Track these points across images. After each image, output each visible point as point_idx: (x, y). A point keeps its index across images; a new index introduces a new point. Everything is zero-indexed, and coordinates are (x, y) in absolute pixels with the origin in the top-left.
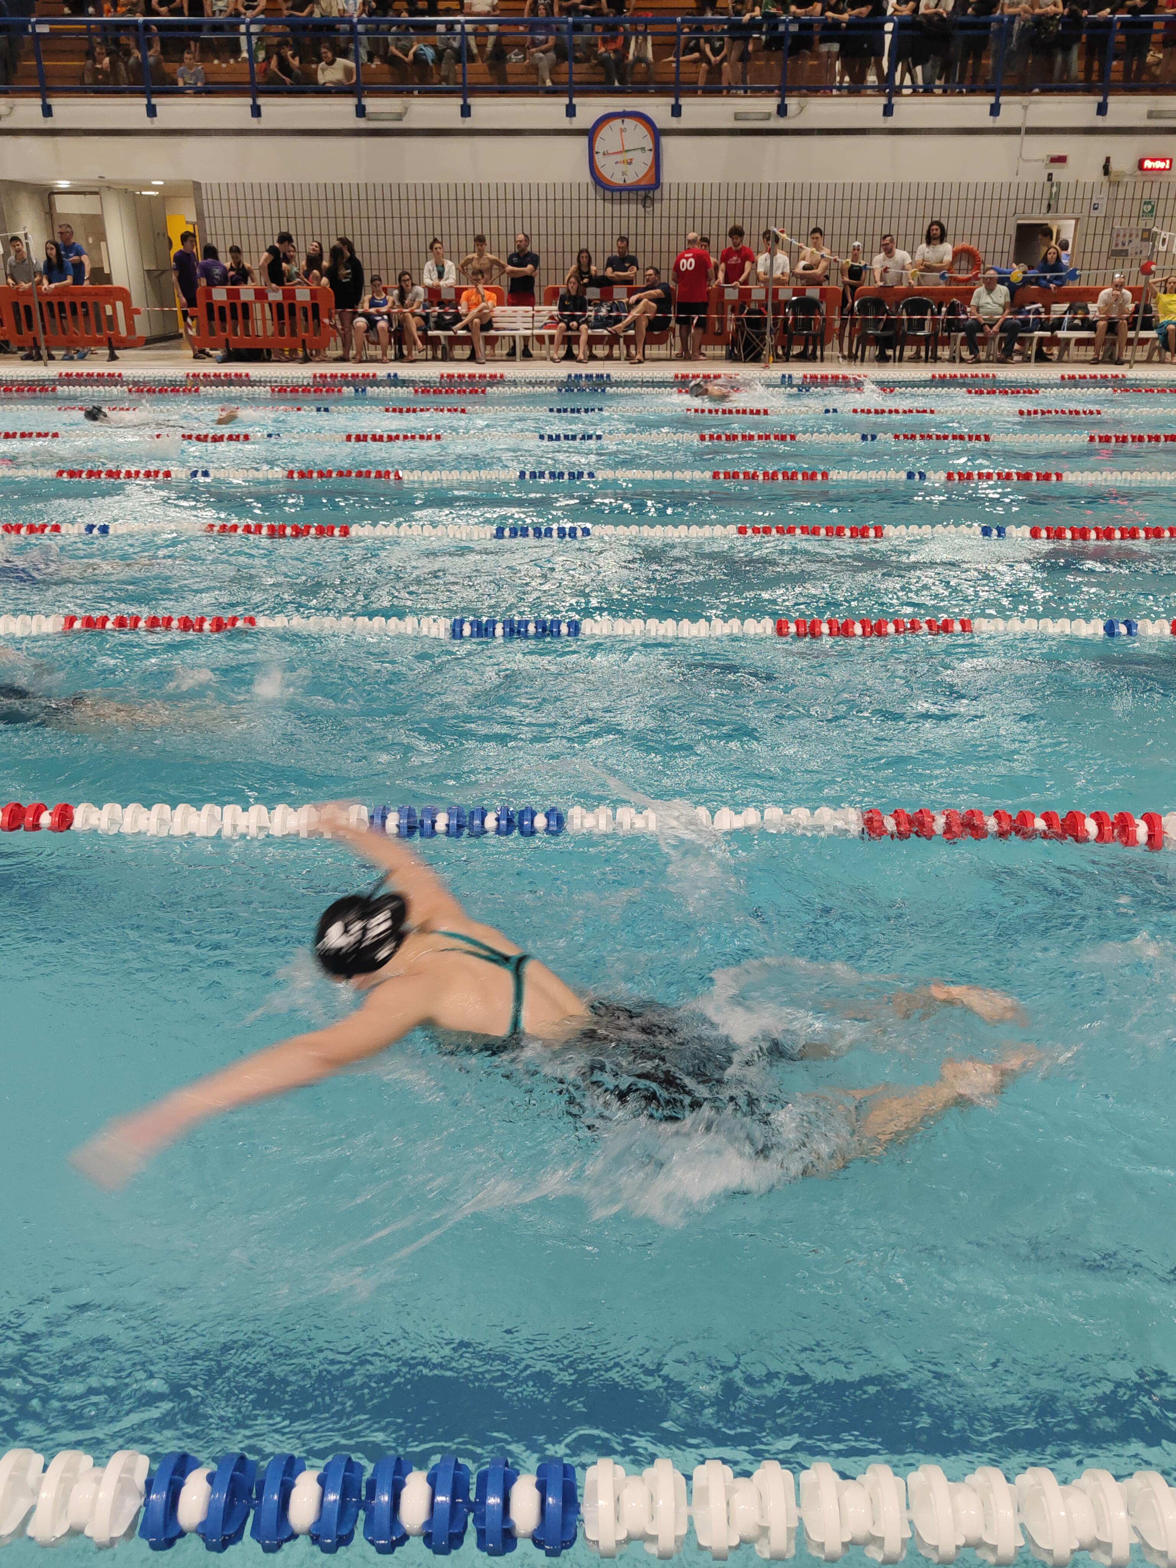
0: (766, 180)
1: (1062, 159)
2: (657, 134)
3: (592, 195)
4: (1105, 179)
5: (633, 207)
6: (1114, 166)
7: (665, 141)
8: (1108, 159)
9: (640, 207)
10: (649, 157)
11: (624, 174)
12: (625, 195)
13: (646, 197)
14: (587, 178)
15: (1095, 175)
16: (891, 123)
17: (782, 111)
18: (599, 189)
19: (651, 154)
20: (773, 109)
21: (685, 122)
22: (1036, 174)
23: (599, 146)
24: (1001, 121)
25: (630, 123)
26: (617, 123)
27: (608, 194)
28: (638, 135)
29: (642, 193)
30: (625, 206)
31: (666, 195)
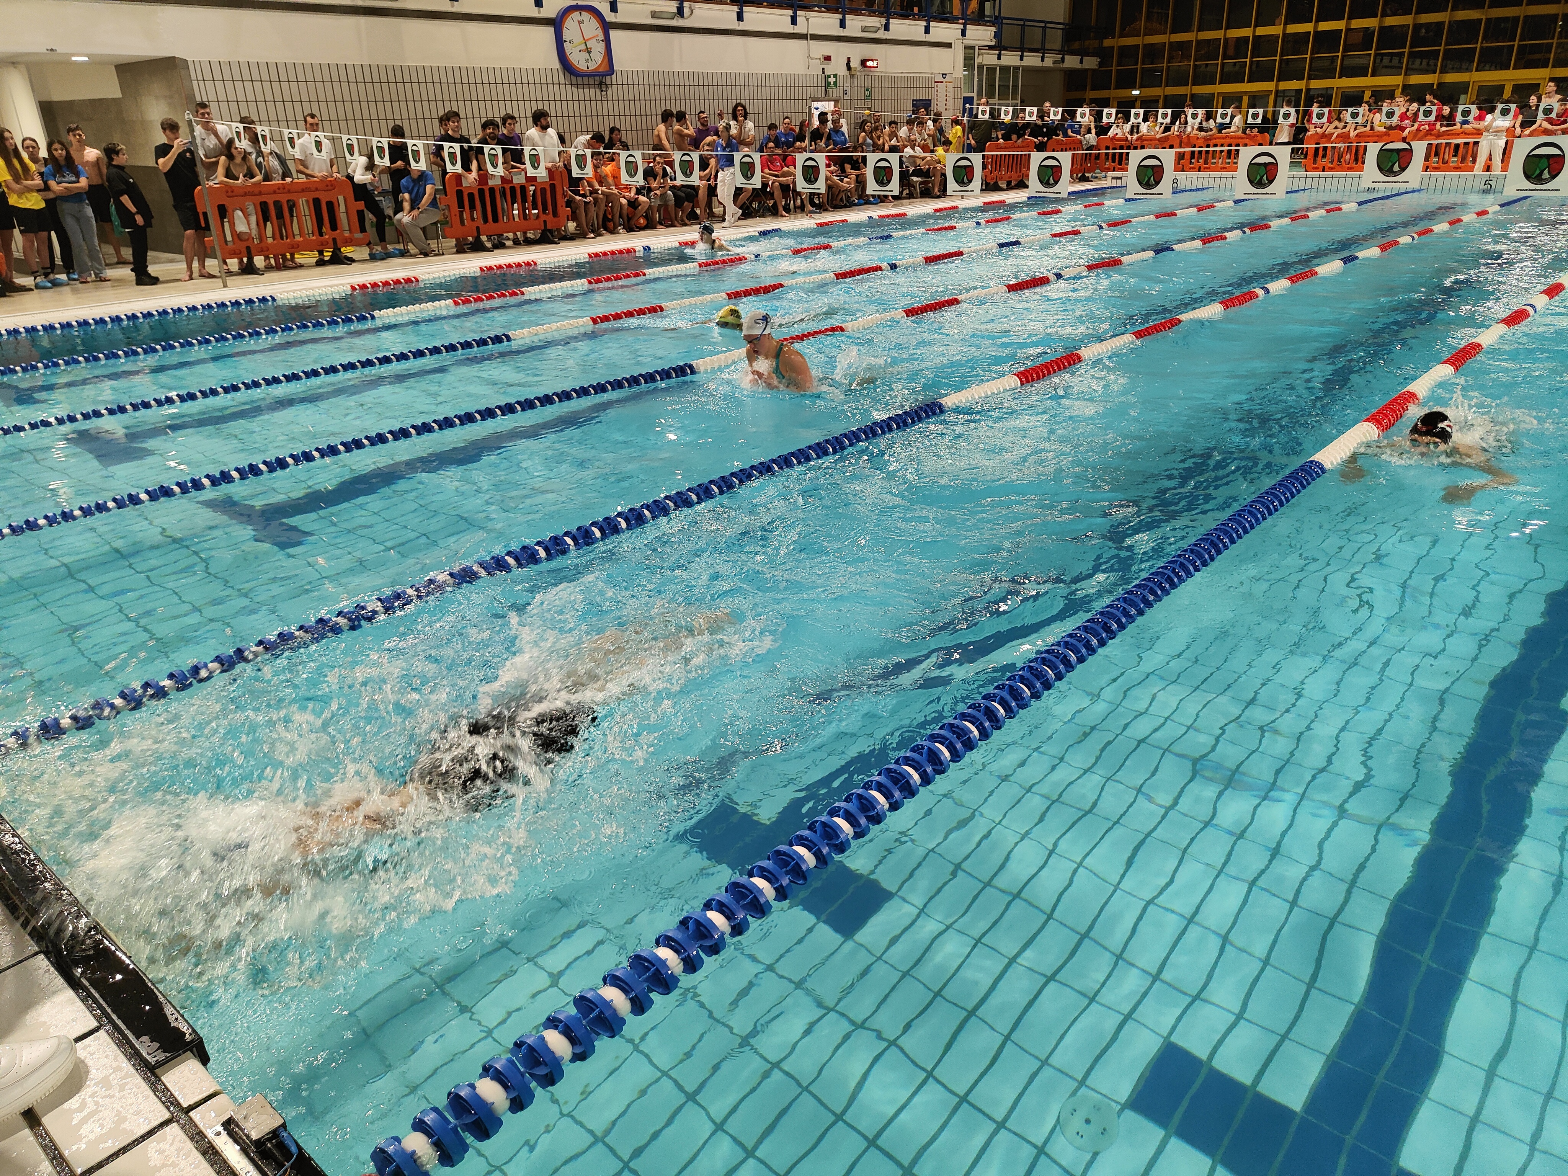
0: (676, 70)
1: (828, 58)
2: (607, 27)
3: (562, 81)
4: (847, 73)
5: (592, 90)
6: (852, 65)
7: (613, 33)
8: (849, 59)
9: (598, 91)
10: (601, 47)
11: (587, 61)
12: (586, 79)
13: (601, 83)
14: (556, 64)
15: (842, 71)
16: (742, 26)
17: (680, 12)
18: (567, 74)
19: (603, 44)
20: (675, 10)
21: (620, 18)
22: (816, 69)
23: (566, 35)
24: (798, 29)
25: (586, 16)
26: (576, 15)
27: (574, 78)
28: (591, 27)
29: (597, 78)
30: (587, 91)
31: (614, 82)
